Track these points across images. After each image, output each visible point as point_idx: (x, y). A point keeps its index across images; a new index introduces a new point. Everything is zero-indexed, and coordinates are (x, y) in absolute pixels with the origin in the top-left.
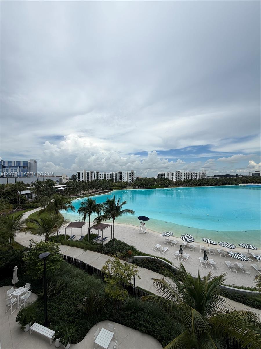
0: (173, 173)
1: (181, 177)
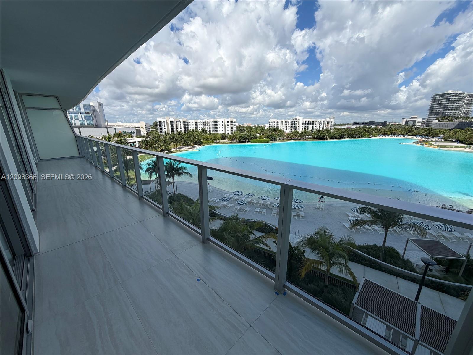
1: (298, 127)
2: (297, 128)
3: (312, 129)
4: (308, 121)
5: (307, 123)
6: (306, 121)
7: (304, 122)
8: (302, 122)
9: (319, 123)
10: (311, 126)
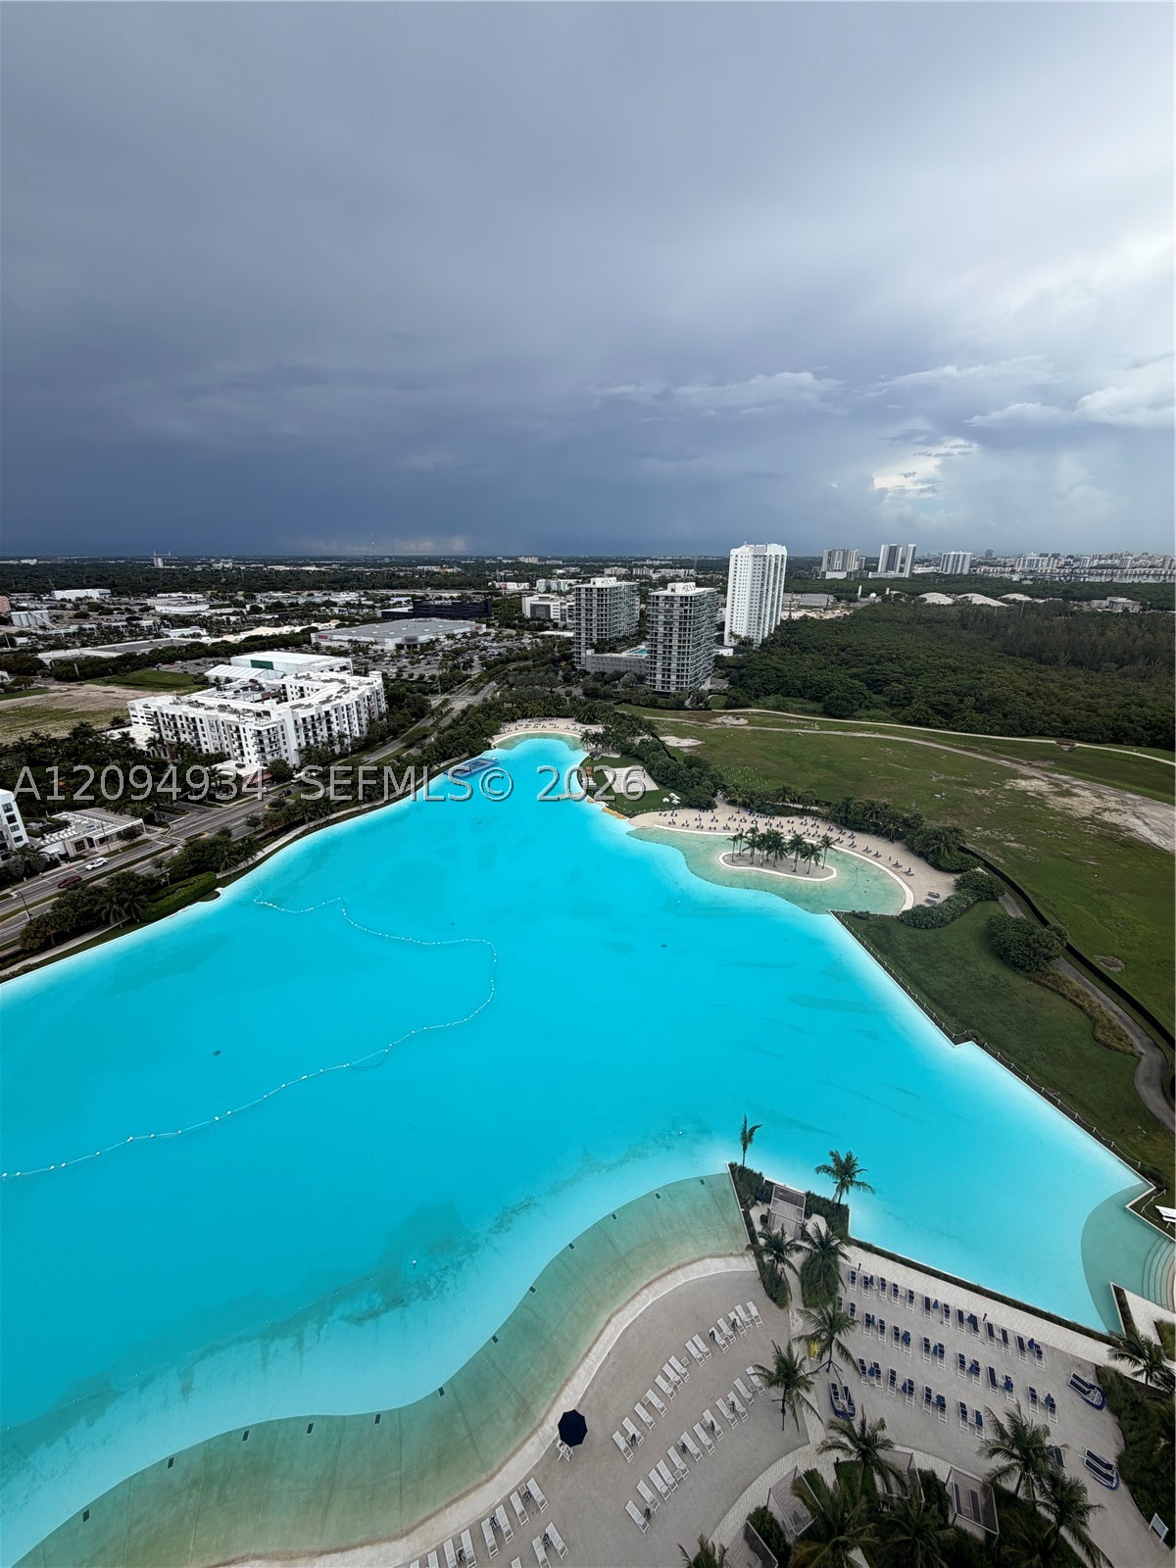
1: (285, 743)
2: (283, 748)
3: (330, 735)
4: (312, 717)
5: (309, 720)
6: (304, 720)
7: (301, 721)
8: (293, 723)
9: (345, 712)
10: (324, 726)
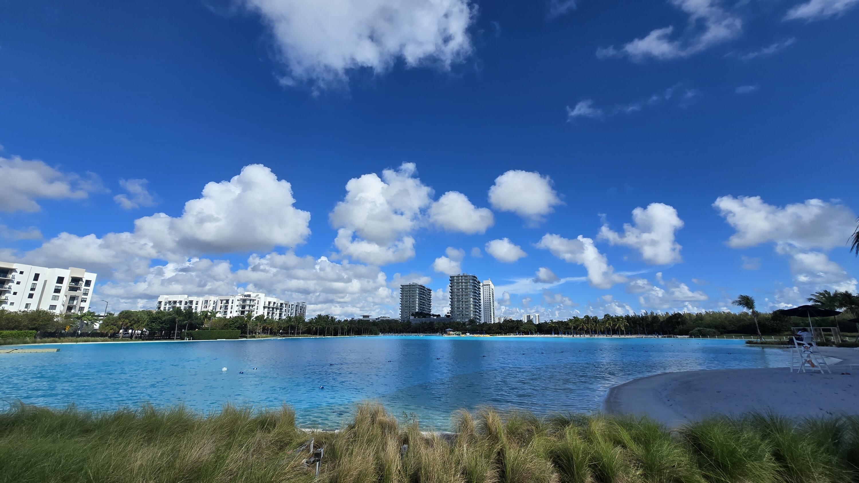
0: (227, 301)
3: (280, 318)
4: (274, 303)
5: (271, 306)
6: (269, 303)
8: (264, 303)
10: (278, 312)
